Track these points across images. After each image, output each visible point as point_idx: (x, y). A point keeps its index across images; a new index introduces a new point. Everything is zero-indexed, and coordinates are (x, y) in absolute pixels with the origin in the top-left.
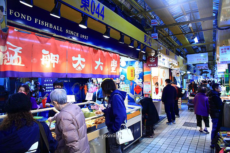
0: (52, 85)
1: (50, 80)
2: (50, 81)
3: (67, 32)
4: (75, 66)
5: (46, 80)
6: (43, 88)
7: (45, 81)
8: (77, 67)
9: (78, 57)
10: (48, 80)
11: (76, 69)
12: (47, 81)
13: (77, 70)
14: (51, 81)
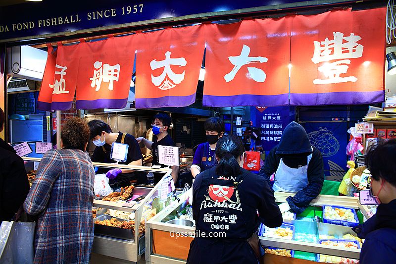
0: (280, 126)
1: (276, 116)
2: (276, 118)
3: (89, 18)
4: (156, 81)
5: (267, 116)
6: (254, 133)
7: (265, 118)
8: (162, 83)
9: (164, 58)
10: (272, 116)
11: (160, 88)
12: (269, 118)
13: (163, 89)
14: (279, 118)
